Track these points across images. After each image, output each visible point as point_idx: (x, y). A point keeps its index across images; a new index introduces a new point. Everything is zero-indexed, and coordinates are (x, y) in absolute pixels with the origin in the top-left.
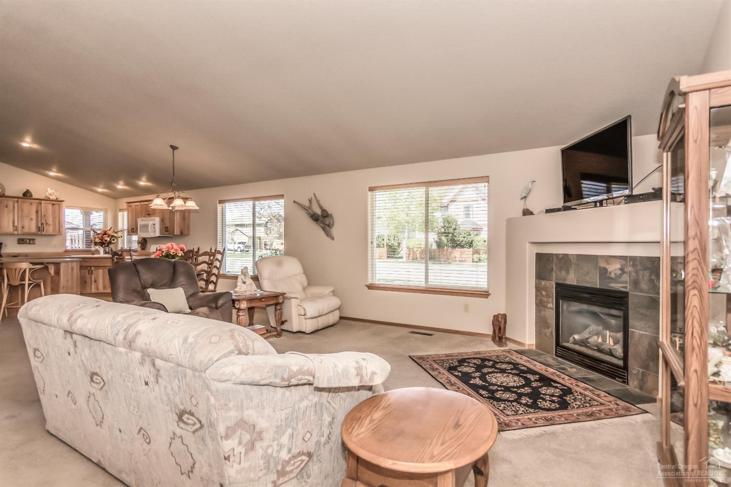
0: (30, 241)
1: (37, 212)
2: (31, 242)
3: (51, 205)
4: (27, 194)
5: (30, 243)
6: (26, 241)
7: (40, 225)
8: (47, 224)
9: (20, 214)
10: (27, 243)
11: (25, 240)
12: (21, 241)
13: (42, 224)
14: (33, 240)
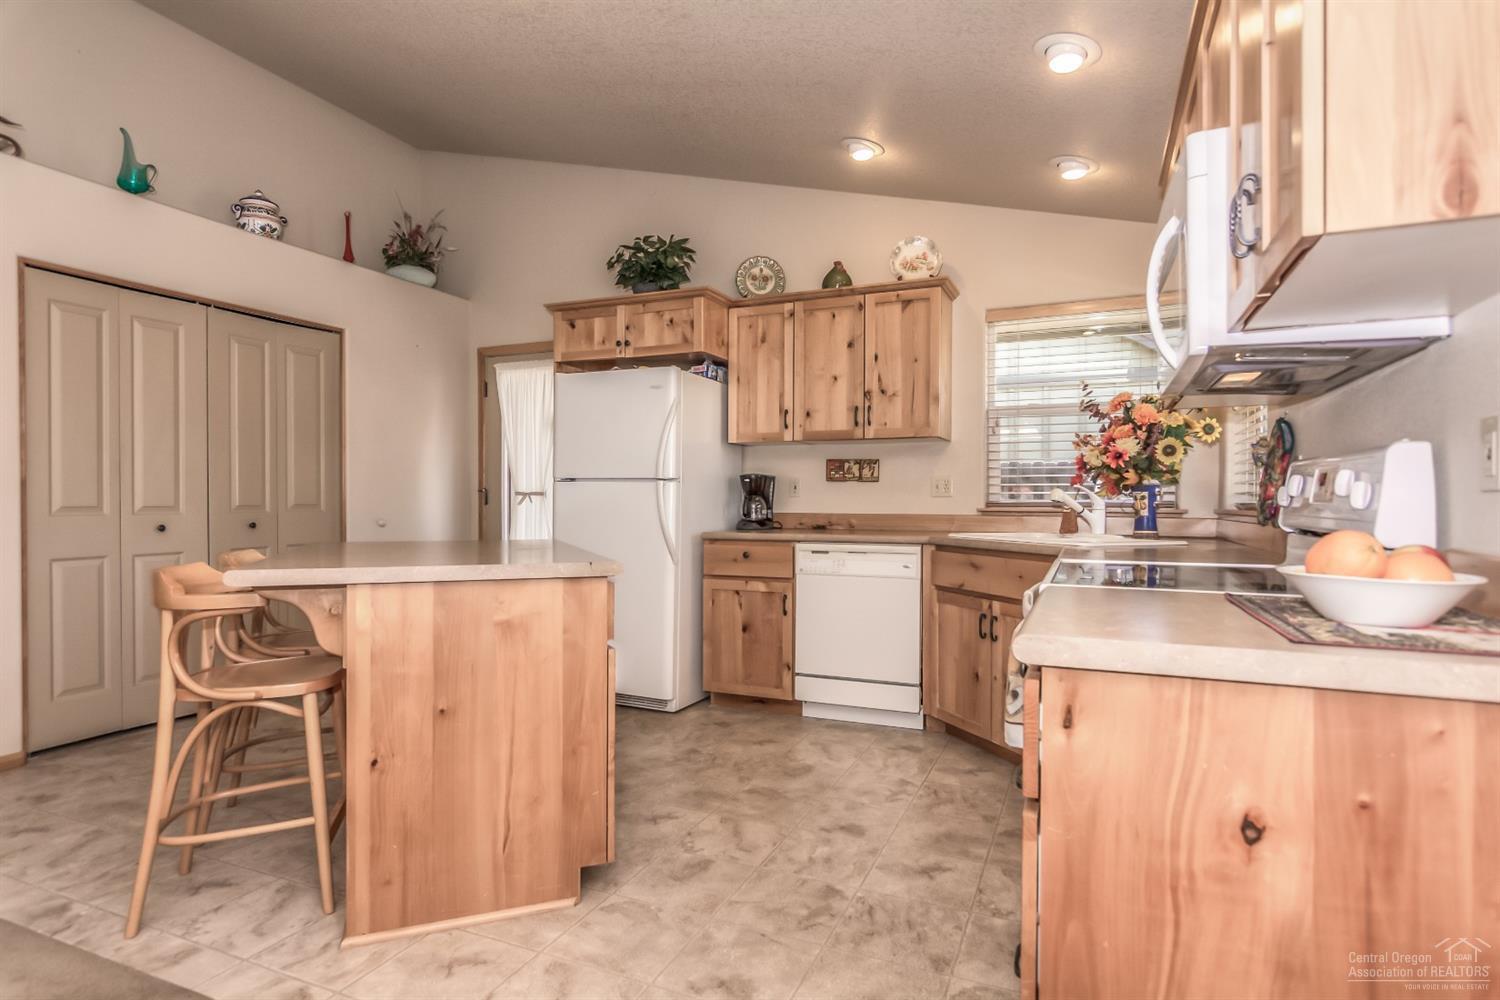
0: (861, 469)
1: (850, 345)
2: (866, 472)
3: (898, 307)
4: (836, 279)
5: (860, 479)
6: (849, 468)
7: (859, 400)
8: (883, 392)
9: (799, 368)
10: (853, 479)
11: (847, 465)
12: (837, 470)
13: (867, 394)
14: (873, 463)
